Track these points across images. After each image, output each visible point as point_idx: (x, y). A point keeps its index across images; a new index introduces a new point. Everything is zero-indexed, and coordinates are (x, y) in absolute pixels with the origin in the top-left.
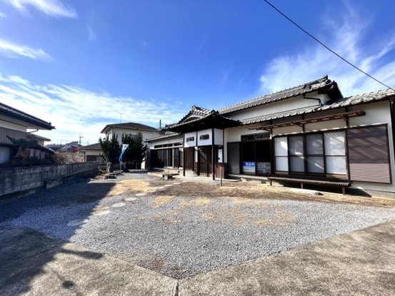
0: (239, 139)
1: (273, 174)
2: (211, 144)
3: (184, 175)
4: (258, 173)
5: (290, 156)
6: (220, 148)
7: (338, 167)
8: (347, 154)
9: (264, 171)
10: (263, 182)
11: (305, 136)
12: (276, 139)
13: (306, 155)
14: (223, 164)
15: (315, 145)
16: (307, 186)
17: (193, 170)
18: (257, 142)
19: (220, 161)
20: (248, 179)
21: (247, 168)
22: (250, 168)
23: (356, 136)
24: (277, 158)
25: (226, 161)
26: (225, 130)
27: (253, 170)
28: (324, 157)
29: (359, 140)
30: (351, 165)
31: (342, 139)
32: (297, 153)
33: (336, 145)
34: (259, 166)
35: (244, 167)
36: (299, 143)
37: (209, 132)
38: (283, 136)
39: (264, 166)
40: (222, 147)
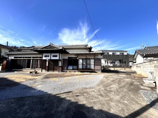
0: (67, 58)
1: (78, 69)
2: (58, 59)
3: (42, 71)
4: (73, 69)
5: (83, 64)
6: (60, 61)
7: (92, 67)
8: (94, 64)
9: (75, 69)
10: (75, 72)
11: (86, 59)
12: (79, 59)
13: (86, 64)
14: (61, 66)
15: (88, 61)
16: (87, 72)
17: (45, 69)
18: (73, 59)
19: (60, 65)
20: (70, 71)
21: (69, 68)
22: (70, 68)
23: (96, 60)
24: (79, 65)
25: (62, 66)
26: (63, 54)
27: (71, 68)
28: (90, 64)
29: (97, 61)
30: (95, 66)
31: (93, 60)
32: (84, 63)
33: (92, 62)
34: (73, 67)
35: (68, 68)
36: (85, 61)
37: (58, 55)
38: (81, 58)
39: (75, 67)
40: (61, 60)
